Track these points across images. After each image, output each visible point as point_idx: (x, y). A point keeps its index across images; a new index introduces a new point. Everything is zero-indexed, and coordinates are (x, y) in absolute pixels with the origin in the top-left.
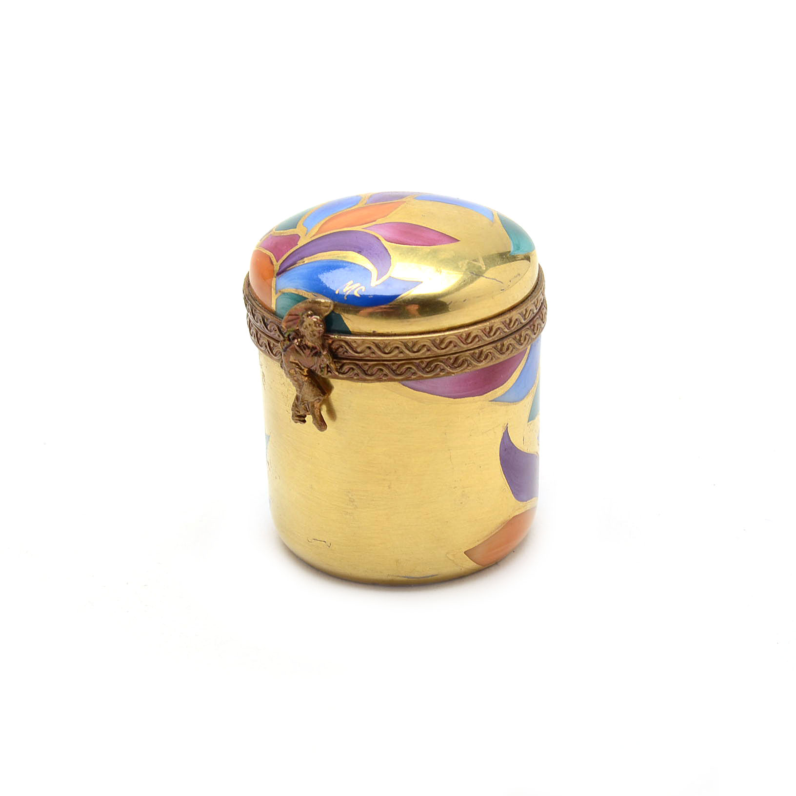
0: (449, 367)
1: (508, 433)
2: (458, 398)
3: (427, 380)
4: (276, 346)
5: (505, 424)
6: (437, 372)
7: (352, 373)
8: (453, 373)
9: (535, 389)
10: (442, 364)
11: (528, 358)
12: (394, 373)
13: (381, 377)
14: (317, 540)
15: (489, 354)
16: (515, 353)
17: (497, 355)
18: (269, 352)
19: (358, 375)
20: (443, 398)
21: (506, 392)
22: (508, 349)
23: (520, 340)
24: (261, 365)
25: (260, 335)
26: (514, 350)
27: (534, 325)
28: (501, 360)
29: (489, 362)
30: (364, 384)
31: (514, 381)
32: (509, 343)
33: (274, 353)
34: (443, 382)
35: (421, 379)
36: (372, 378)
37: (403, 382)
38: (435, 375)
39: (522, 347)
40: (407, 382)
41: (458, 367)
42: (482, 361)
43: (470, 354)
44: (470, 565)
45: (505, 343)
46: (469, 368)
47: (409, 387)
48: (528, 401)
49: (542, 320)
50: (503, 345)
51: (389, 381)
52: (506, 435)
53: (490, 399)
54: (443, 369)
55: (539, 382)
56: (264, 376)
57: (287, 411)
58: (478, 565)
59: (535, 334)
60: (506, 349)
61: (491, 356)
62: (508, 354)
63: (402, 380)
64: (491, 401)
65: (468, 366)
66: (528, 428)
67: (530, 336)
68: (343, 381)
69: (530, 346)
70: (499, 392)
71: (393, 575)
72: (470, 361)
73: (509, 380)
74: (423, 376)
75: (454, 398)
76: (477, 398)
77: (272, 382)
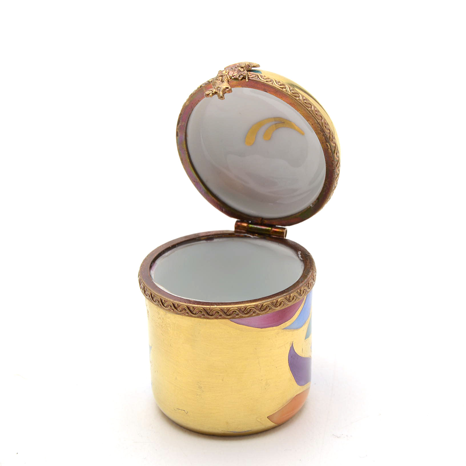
0: (258, 311)
1: (293, 347)
2: (264, 328)
3: (244, 318)
4: (155, 296)
5: (291, 342)
6: (251, 314)
7: (200, 314)
8: (261, 314)
9: (309, 320)
10: (254, 309)
11: (305, 303)
12: (225, 314)
13: (218, 316)
14: (180, 409)
15: (282, 302)
16: (297, 301)
17: (287, 302)
18: (151, 299)
19: (204, 315)
20: (254, 328)
21: (292, 323)
22: (293, 299)
23: (300, 293)
24: (147, 306)
25: (146, 289)
26: (297, 299)
27: (309, 284)
28: (289, 306)
29: (281, 307)
30: (207, 320)
31: (297, 317)
32: (294, 295)
33: (154, 300)
34: (255, 319)
35: (242, 318)
36: (212, 317)
37: (231, 319)
38: (250, 315)
39: (301, 297)
40: (233, 320)
41: (264, 310)
42: (278, 307)
43: (271, 302)
44: (270, 424)
45: (291, 296)
46: (270, 311)
47: (234, 322)
48: (305, 327)
49: (314, 279)
50: (290, 297)
51: (222, 319)
52: (292, 348)
53: (283, 328)
54: (255, 312)
55: (311, 316)
56: (148, 312)
57: (162, 334)
58: (275, 424)
59: (309, 289)
60: (292, 299)
61: (283, 304)
62: (294, 302)
63: (230, 318)
64: (283, 329)
65: (270, 309)
66: (305, 343)
67: (306, 290)
68: (195, 318)
69: (306, 296)
70: (288, 323)
71: (224, 431)
72: (271, 307)
73: (294, 317)
74: (242, 316)
75: (261, 328)
76: (275, 328)
77: (153, 316)
